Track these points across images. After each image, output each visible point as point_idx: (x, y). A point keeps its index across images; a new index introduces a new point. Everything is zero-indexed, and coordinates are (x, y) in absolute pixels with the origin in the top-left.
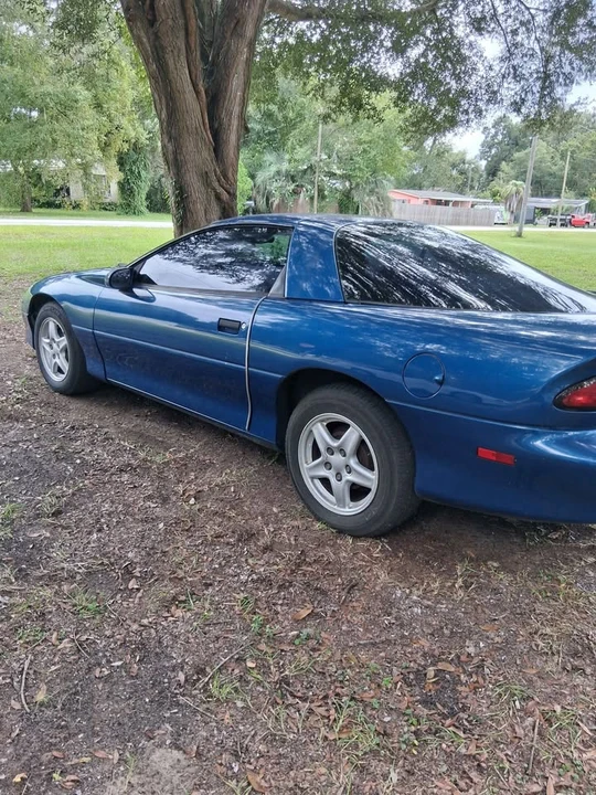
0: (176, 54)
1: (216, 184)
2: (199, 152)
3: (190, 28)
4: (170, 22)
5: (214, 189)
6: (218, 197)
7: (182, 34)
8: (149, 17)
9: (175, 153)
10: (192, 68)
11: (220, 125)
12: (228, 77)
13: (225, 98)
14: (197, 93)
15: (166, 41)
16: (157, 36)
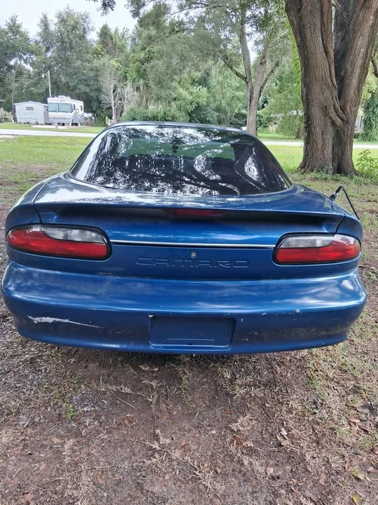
0: (312, 28)
1: (333, 115)
2: (323, 93)
3: (324, 10)
4: (309, 8)
5: (331, 118)
6: (333, 123)
7: (318, 15)
8: (298, 7)
9: (307, 95)
10: (324, 37)
11: (346, 73)
12: (354, 38)
13: (350, 54)
14: (326, 52)
15: (306, 21)
16: (301, 19)
